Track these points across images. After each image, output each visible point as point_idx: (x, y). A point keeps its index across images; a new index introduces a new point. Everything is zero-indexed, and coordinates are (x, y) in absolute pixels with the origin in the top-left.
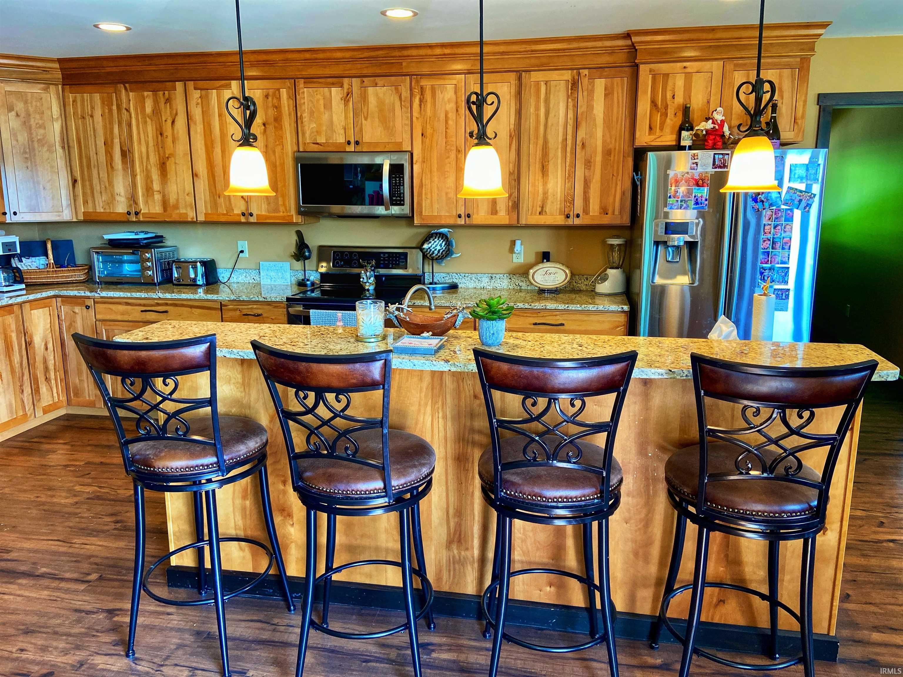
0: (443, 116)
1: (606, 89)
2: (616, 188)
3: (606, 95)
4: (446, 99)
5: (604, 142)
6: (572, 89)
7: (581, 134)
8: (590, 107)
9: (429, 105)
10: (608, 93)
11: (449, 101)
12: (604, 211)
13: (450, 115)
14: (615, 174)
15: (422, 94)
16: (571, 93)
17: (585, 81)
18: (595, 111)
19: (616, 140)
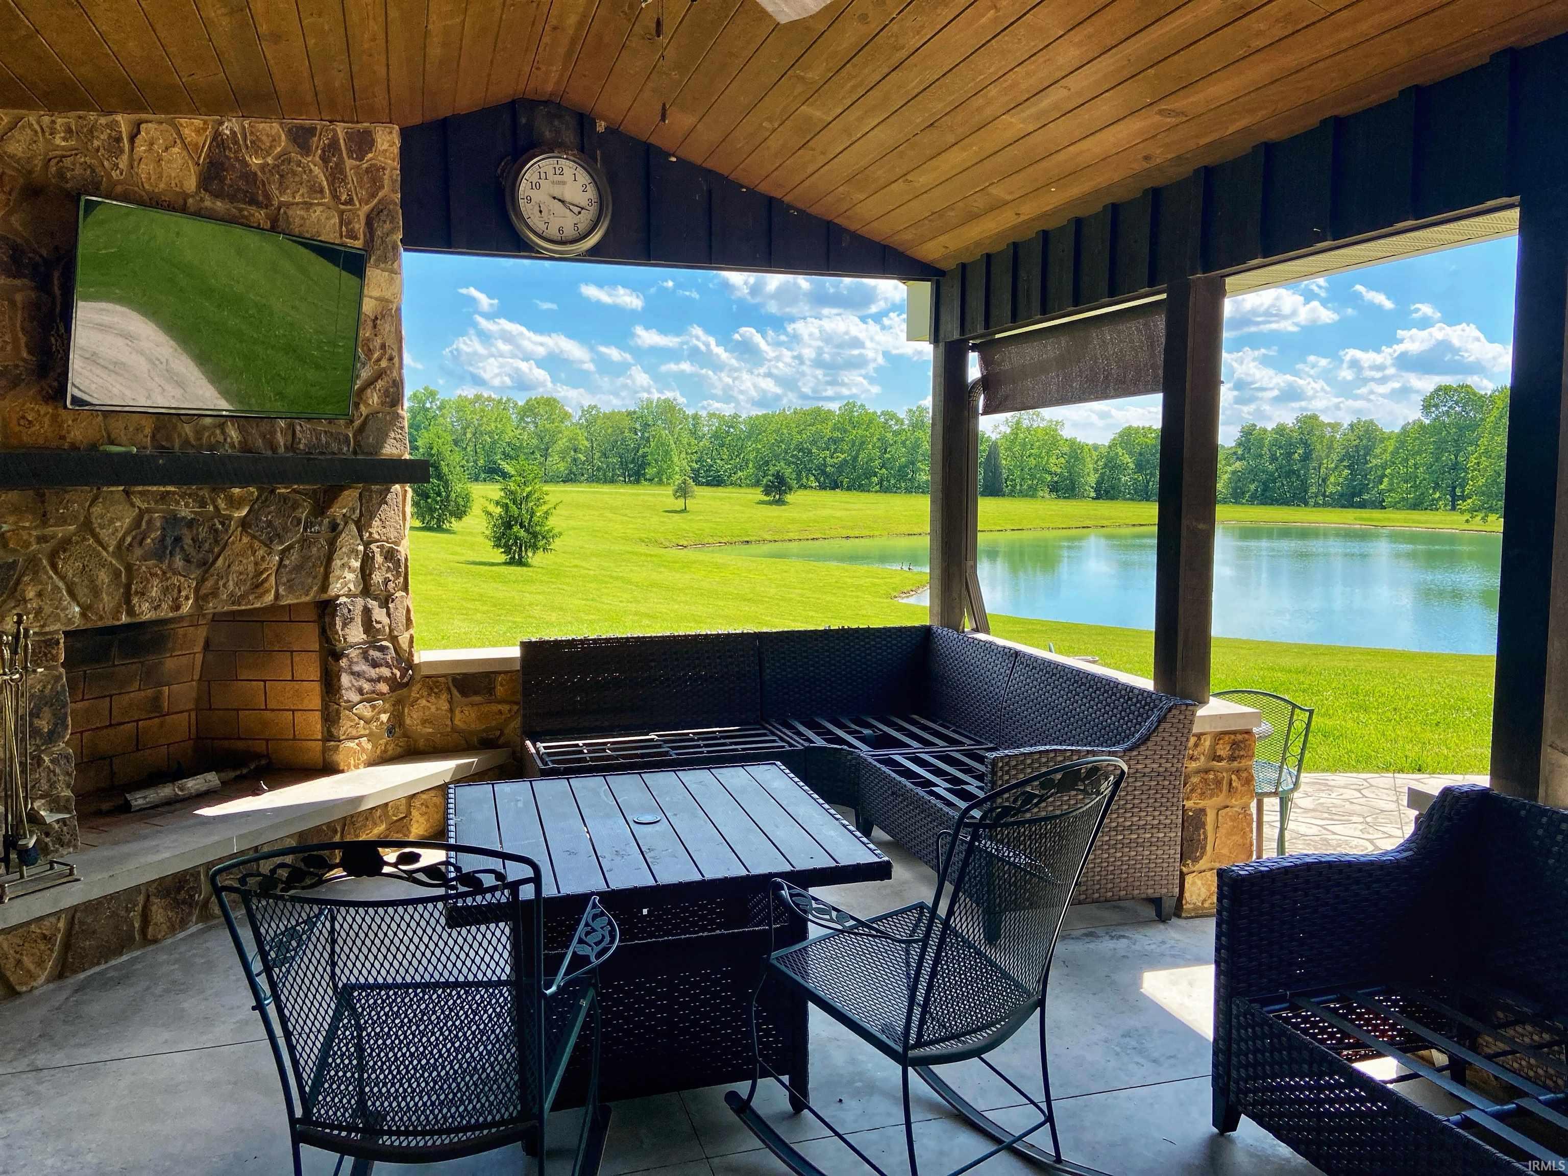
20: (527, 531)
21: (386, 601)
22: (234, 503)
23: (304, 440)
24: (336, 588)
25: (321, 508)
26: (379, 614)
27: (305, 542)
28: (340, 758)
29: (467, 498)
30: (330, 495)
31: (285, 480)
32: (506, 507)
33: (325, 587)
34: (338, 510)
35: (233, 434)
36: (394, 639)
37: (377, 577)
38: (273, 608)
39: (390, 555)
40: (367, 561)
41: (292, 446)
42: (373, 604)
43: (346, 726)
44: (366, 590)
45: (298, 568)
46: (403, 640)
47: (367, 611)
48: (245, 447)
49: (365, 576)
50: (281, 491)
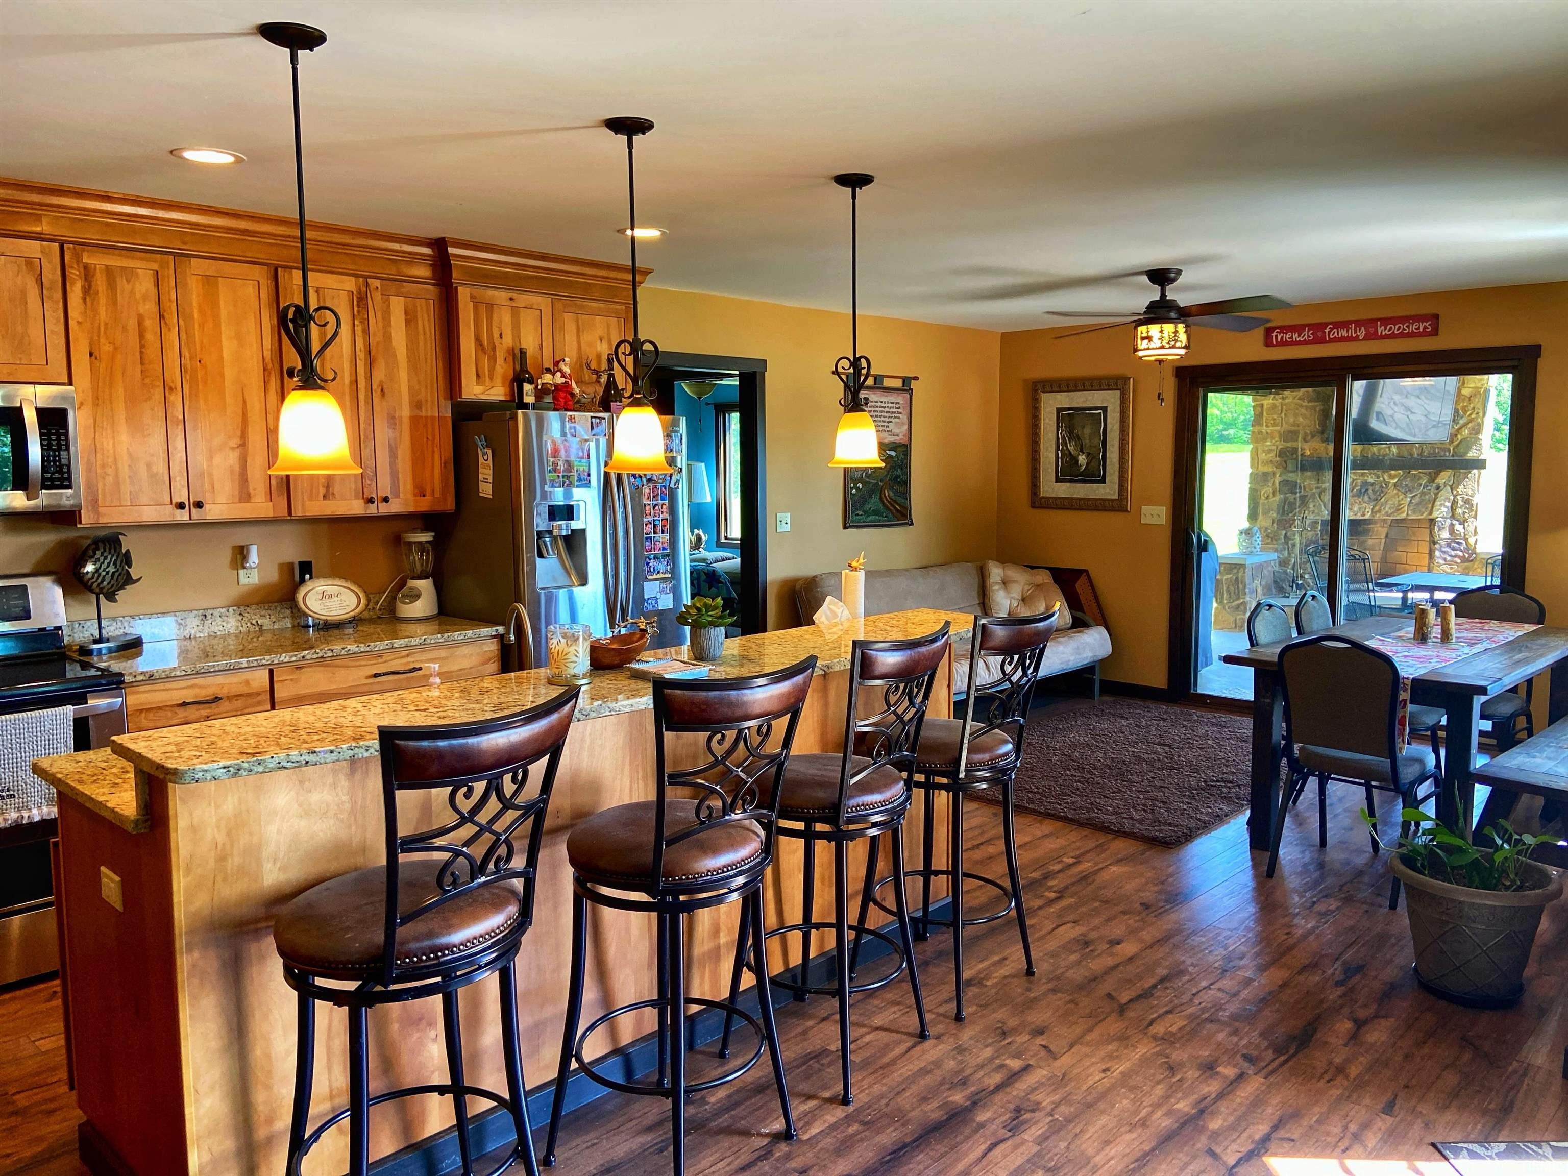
0: (132, 324)
1: (406, 313)
2: (433, 456)
3: (408, 322)
4: (138, 296)
5: (411, 388)
6: (358, 306)
7: (379, 374)
8: (388, 337)
9: (103, 300)
10: (410, 319)
11: (145, 298)
12: (421, 492)
13: (148, 323)
14: (430, 438)
15: (86, 279)
16: (358, 312)
17: (378, 296)
18: (394, 343)
19: (426, 387)
21: (1463, 522)
22: (1391, 477)
23: (1426, 452)
24: (1437, 514)
25: (1432, 480)
26: (1459, 527)
27: (1423, 493)
30: (1437, 474)
31: (1419, 468)
33: (1431, 513)
34: (1440, 481)
35: (1393, 450)
36: (1466, 540)
37: (1459, 511)
38: (1406, 520)
39: (1467, 502)
40: (1454, 503)
42: (1456, 523)
44: (1453, 517)
45: (1419, 504)
46: (1472, 541)
47: (1452, 525)
48: (1398, 456)
49: (1453, 509)
50: (1414, 472)
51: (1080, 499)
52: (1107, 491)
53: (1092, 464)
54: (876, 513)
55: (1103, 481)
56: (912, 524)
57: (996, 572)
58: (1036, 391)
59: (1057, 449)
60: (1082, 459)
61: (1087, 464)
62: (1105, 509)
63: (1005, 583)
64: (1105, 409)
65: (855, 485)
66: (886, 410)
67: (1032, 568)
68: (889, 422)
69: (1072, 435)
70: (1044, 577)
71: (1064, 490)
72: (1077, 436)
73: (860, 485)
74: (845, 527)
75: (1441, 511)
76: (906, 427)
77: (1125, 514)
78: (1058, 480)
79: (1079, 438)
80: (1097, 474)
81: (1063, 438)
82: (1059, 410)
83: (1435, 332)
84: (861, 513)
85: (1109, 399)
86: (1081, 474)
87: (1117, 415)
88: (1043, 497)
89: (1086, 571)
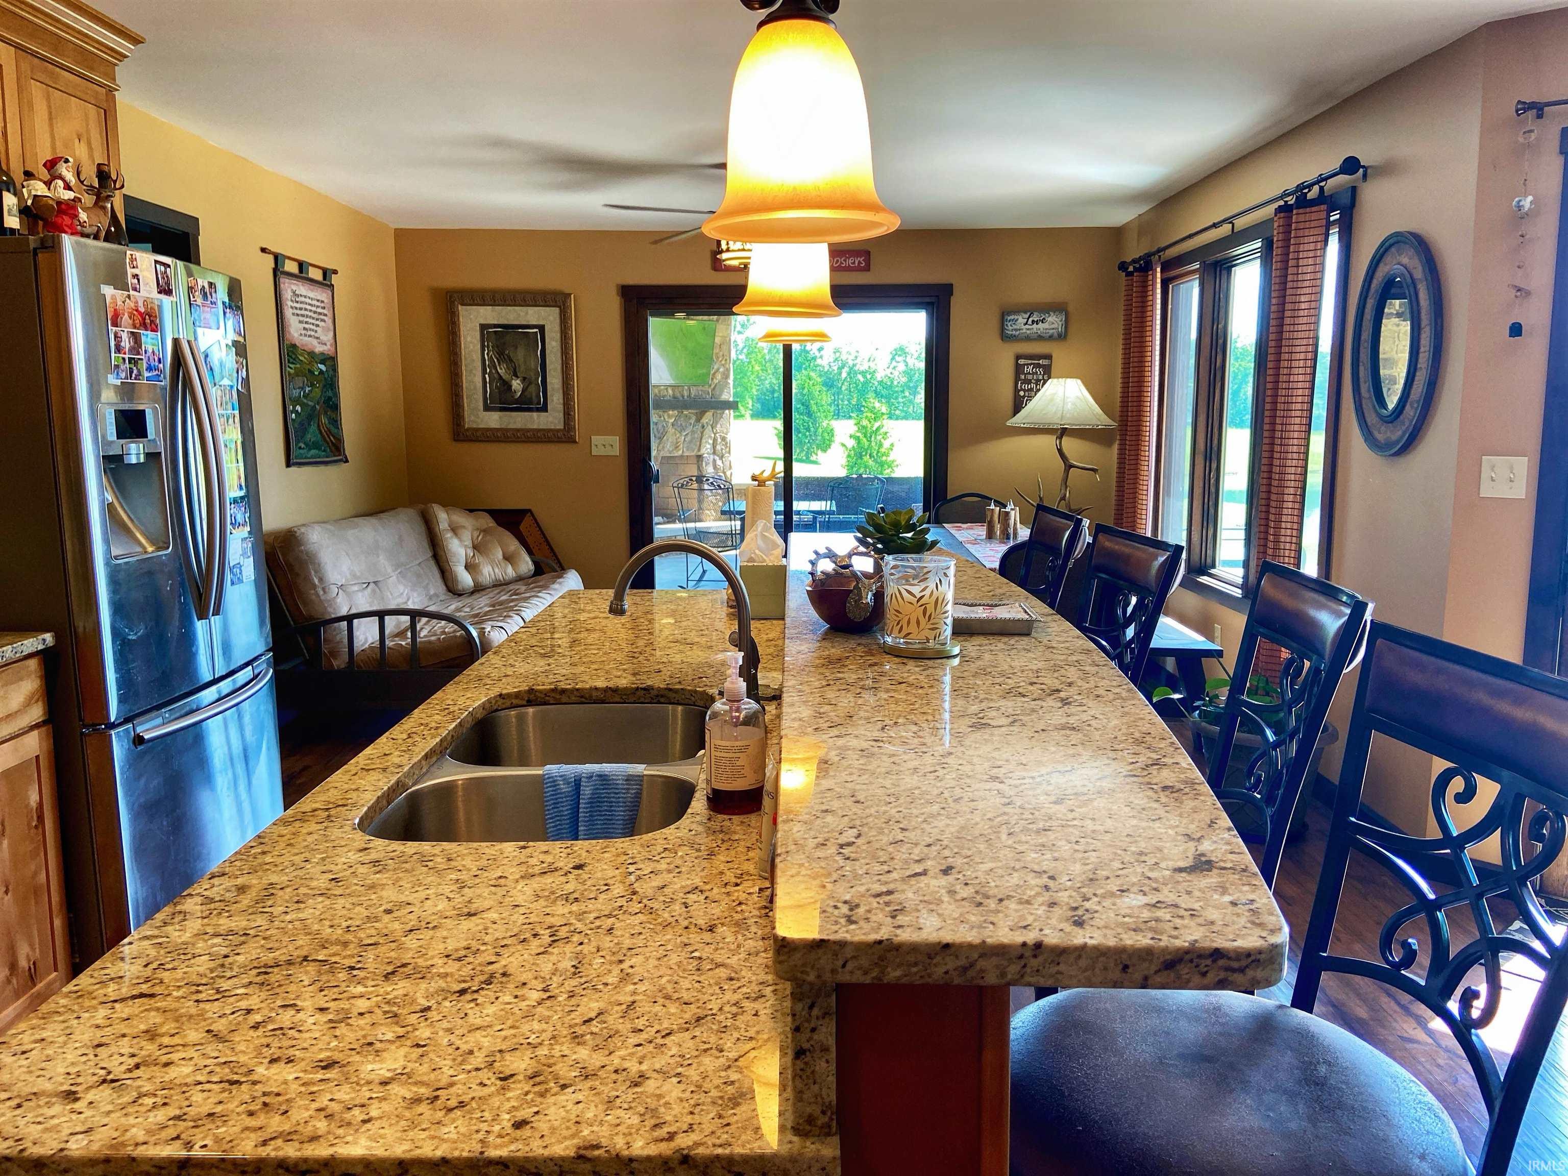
20: (875, 461)
21: (721, 458)
22: (669, 416)
23: (693, 393)
24: (703, 451)
25: (698, 420)
26: (719, 462)
27: (693, 432)
28: (703, 517)
29: (831, 433)
30: (703, 413)
31: (687, 409)
32: (858, 439)
33: (699, 450)
34: (704, 420)
35: (670, 392)
36: (724, 473)
37: (718, 447)
38: (682, 456)
39: (724, 439)
40: (715, 440)
41: (689, 396)
42: (717, 458)
43: (705, 505)
44: (714, 453)
45: (691, 442)
46: (728, 473)
47: (714, 461)
48: (674, 397)
49: (714, 446)
50: (685, 412)
51: (518, 430)
52: (551, 419)
53: (530, 389)
54: (316, 446)
55: (544, 409)
56: (347, 461)
57: (442, 517)
58: (452, 303)
59: (484, 371)
60: (517, 385)
61: (524, 391)
62: (550, 441)
63: (455, 530)
64: (542, 328)
65: (294, 407)
66: (314, 309)
67: (471, 511)
68: (317, 326)
69: (502, 355)
70: (488, 522)
71: (494, 420)
72: (509, 357)
73: (298, 408)
74: (288, 465)
75: (706, 449)
76: (331, 334)
77: (574, 446)
78: (487, 408)
79: (511, 361)
80: (535, 399)
81: (491, 359)
82: (483, 327)
83: (867, 268)
84: (303, 446)
85: (548, 317)
86: (517, 401)
87: (558, 336)
88: (468, 430)
89: (529, 511)
